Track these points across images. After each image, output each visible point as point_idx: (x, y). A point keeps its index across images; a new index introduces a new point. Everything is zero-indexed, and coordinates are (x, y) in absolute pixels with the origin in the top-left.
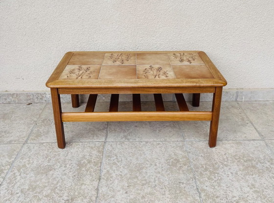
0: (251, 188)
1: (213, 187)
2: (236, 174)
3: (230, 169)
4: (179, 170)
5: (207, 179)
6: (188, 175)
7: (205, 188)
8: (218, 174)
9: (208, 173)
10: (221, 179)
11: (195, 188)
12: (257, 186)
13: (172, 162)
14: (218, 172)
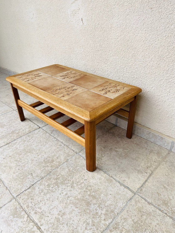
0: (59, 214)
1: (41, 192)
2: (68, 197)
3: (71, 191)
4: (44, 167)
5: (46, 184)
6: (43, 173)
7: (37, 188)
8: (58, 187)
9: (54, 181)
10: (55, 191)
11: (33, 183)
12: (65, 217)
13: (49, 160)
14: (60, 186)
